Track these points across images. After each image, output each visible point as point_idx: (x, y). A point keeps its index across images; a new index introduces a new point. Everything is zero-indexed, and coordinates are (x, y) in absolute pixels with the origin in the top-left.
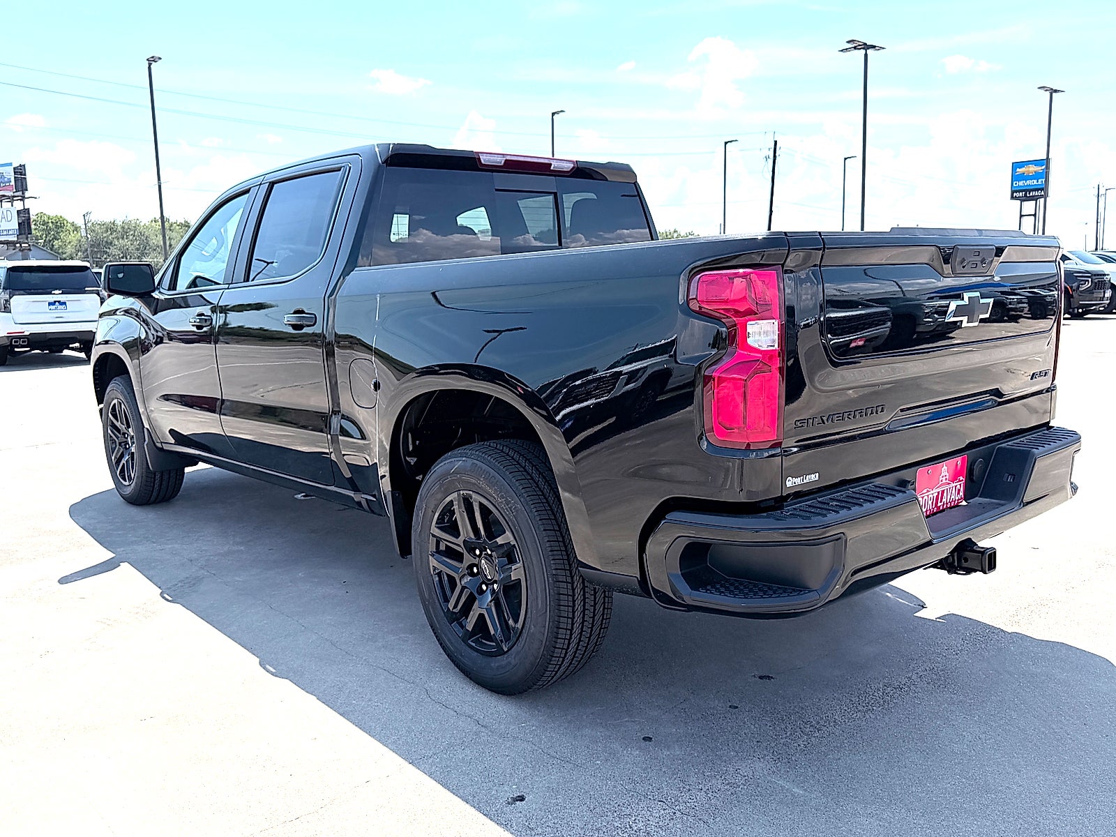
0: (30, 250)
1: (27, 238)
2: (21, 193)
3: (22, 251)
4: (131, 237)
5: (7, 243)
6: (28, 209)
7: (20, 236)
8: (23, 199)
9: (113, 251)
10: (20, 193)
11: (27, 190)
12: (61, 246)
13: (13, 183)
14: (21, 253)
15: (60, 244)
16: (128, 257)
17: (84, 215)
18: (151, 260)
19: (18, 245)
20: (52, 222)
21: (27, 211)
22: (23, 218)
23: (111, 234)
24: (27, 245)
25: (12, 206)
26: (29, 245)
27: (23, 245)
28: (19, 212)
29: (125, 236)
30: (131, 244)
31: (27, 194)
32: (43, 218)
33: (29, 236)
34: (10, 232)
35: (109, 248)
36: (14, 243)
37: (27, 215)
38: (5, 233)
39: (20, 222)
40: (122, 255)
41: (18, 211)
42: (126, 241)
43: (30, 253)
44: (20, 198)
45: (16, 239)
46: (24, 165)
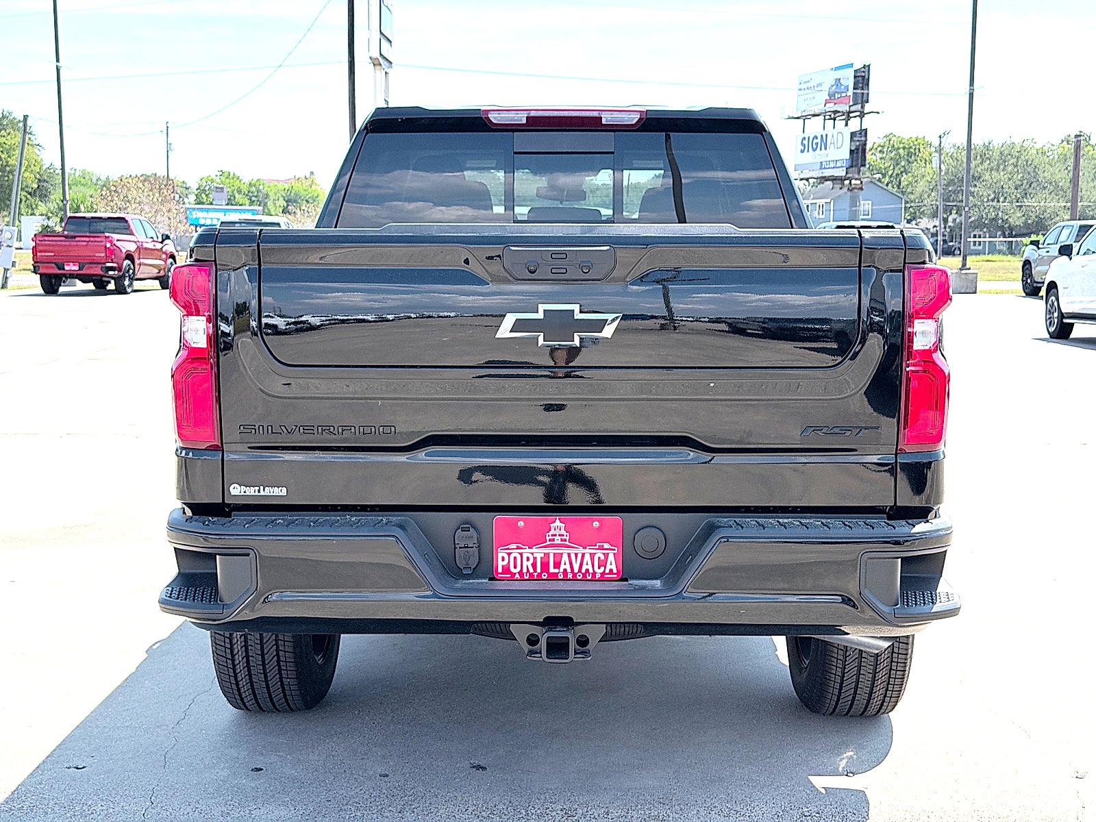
0: (862, 189)
1: (859, 173)
2: (860, 106)
3: (851, 190)
4: (1010, 168)
5: (833, 179)
6: (866, 130)
7: (850, 170)
8: (862, 115)
9: (980, 189)
10: (858, 107)
11: (867, 102)
12: (910, 183)
13: (850, 93)
14: (849, 193)
15: (910, 179)
16: (1002, 199)
17: (940, 137)
18: (1035, 204)
19: (847, 182)
20: (904, 148)
21: (864, 132)
22: (858, 143)
23: (982, 163)
24: (858, 182)
25: (846, 125)
26: (862, 182)
27: (853, 182)
28: (853, 135)
29: (1002, 167)
30: (1009, 179)
31: (868, 108)
32: (891, 142)
33: (862, 168)
34: (839, 165)
35: (975, 186)
36: (841, 180)
37: (863, 139)
38: (832, 165)
39: (853, 148)
40: (992, 196)
41: (852, 133)
42: (1002, 173)
43: (861, 194)
44: (858, 114)
45: (844, 174)
46: (869, 66)
